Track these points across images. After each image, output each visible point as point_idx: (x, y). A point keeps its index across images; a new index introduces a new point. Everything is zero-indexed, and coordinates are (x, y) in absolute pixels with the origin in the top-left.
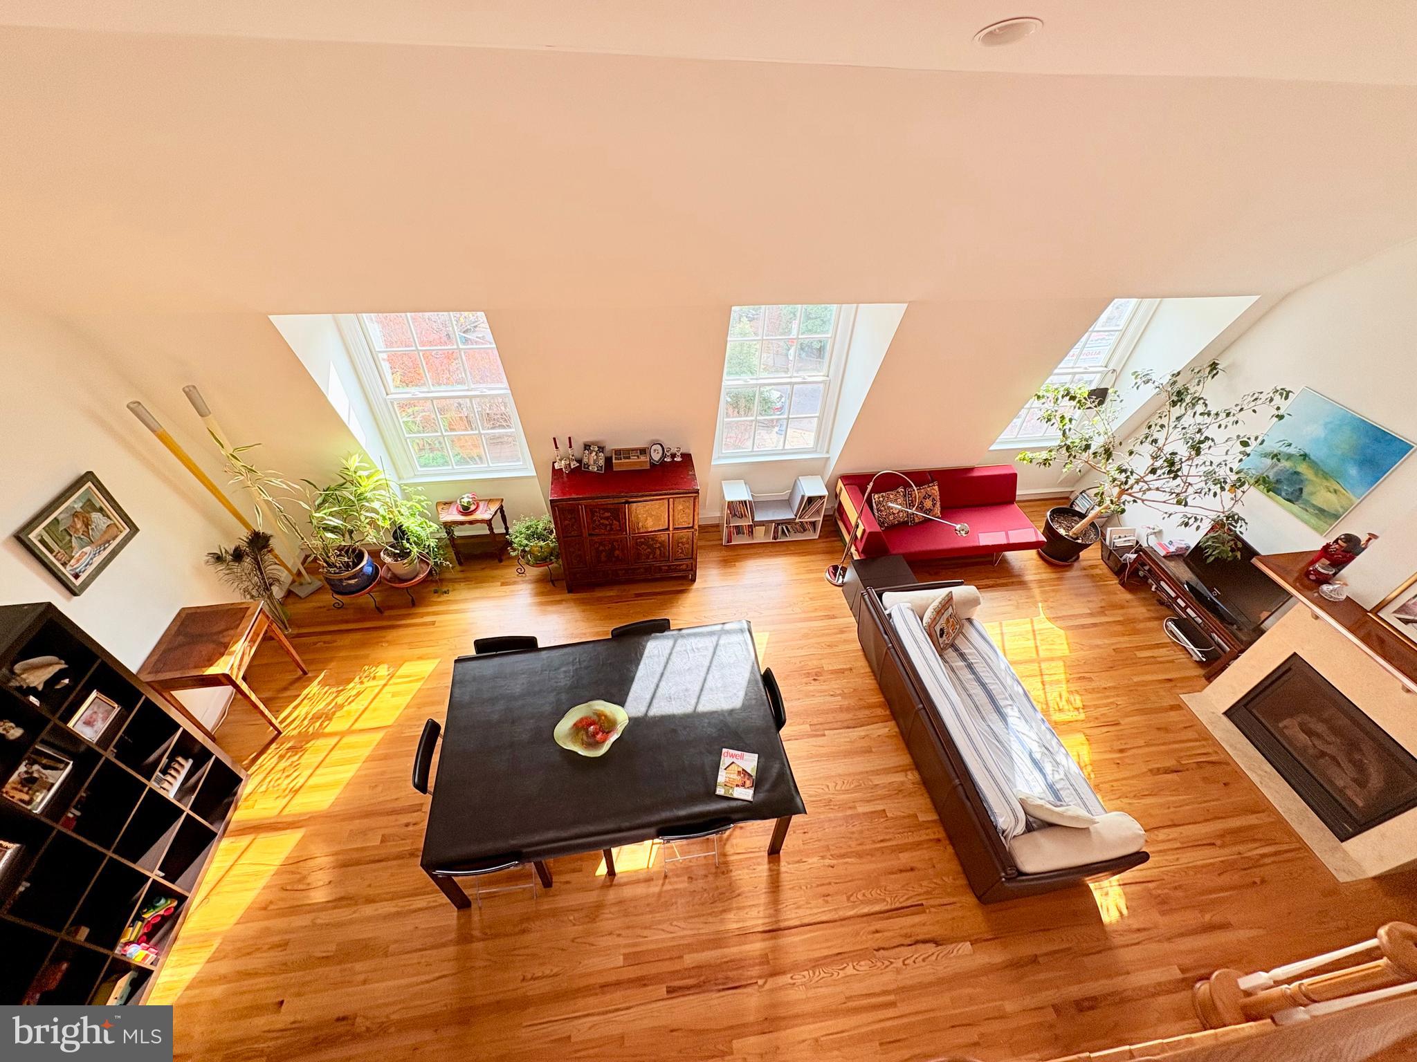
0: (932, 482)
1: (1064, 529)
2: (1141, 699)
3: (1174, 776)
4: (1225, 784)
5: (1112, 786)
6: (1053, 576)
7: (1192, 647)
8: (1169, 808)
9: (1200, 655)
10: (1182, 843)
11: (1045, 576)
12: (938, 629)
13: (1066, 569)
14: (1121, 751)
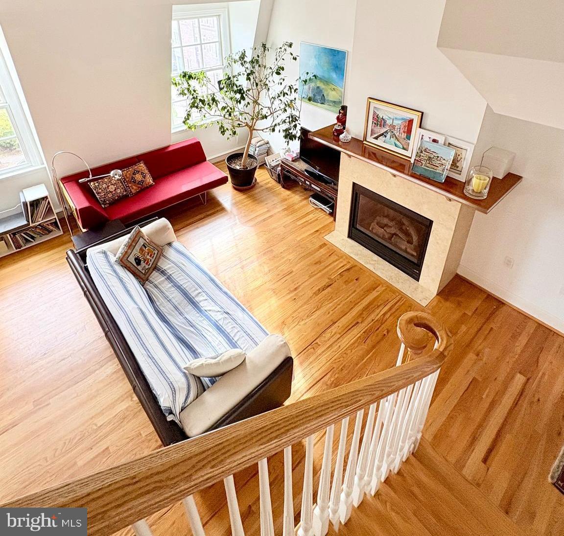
0: (140, 162)
1: (238, 165)
2: (303, 249)
3: (329, 289)
4: (356, 280)
5: (293, 317)
6: (244, 197)
7: (324, 206)
8: (329, 313)
9: (328, 209)
10: (340, 334)
11: (238, 199)
12: (132, 259)
13: (251, 190)
14: (296, 289)
